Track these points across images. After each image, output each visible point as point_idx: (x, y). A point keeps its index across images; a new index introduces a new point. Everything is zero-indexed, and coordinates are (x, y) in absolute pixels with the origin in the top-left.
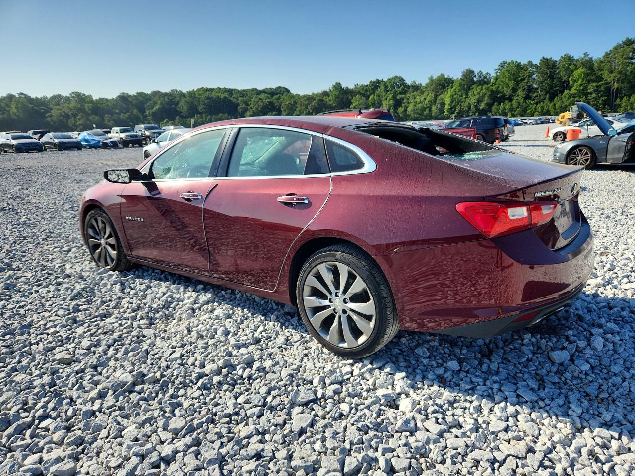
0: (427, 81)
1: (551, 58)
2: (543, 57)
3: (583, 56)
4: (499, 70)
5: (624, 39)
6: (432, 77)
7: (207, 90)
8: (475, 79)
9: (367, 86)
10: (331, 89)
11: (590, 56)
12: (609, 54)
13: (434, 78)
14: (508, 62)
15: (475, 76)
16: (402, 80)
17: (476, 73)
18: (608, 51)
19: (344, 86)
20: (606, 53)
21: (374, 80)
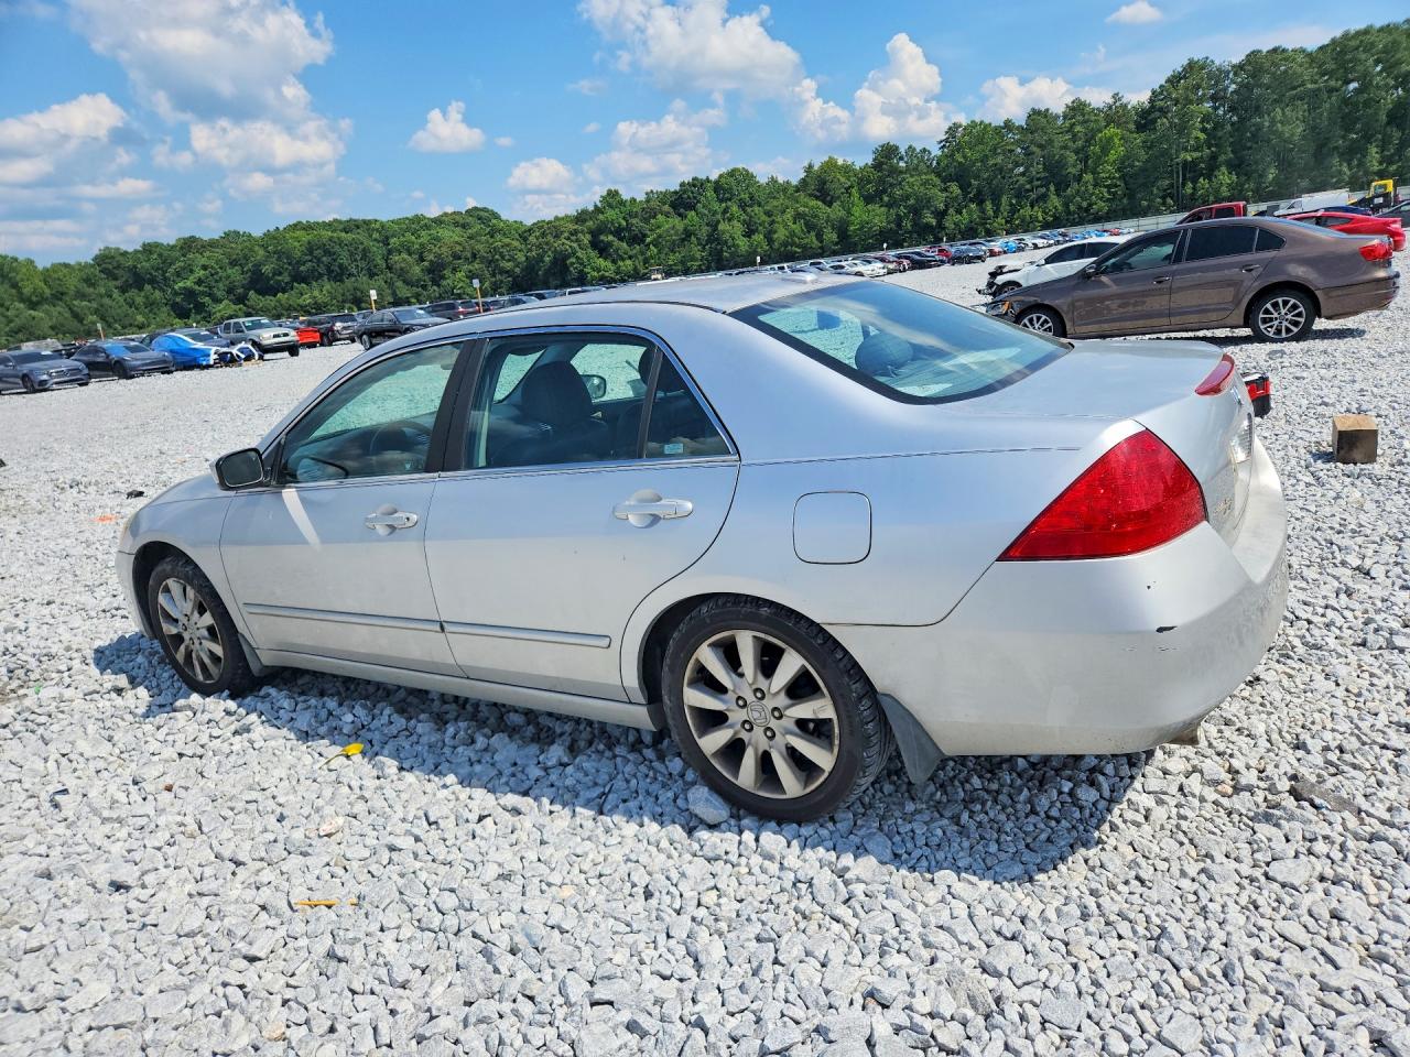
0: (803, 175)
1: (1047, 110)
2: (1033, 109)
3: (1111, 101)
4: (946, 140)
5: (1186, 62)
6: (810, 166)
7: (308, 227)
8: (902, 164)
9: (676, 192)
10: (599, 205)
11: (1124, 101)
12: (1161, 93)
13: (816, 168)
14: (964, 124)
15: (901, 158)
16: (748, 176)
17: (902, 151)
18: (1157, 87)
19: (626, 196)
20: (1154, 92)
21: (688, 179)
